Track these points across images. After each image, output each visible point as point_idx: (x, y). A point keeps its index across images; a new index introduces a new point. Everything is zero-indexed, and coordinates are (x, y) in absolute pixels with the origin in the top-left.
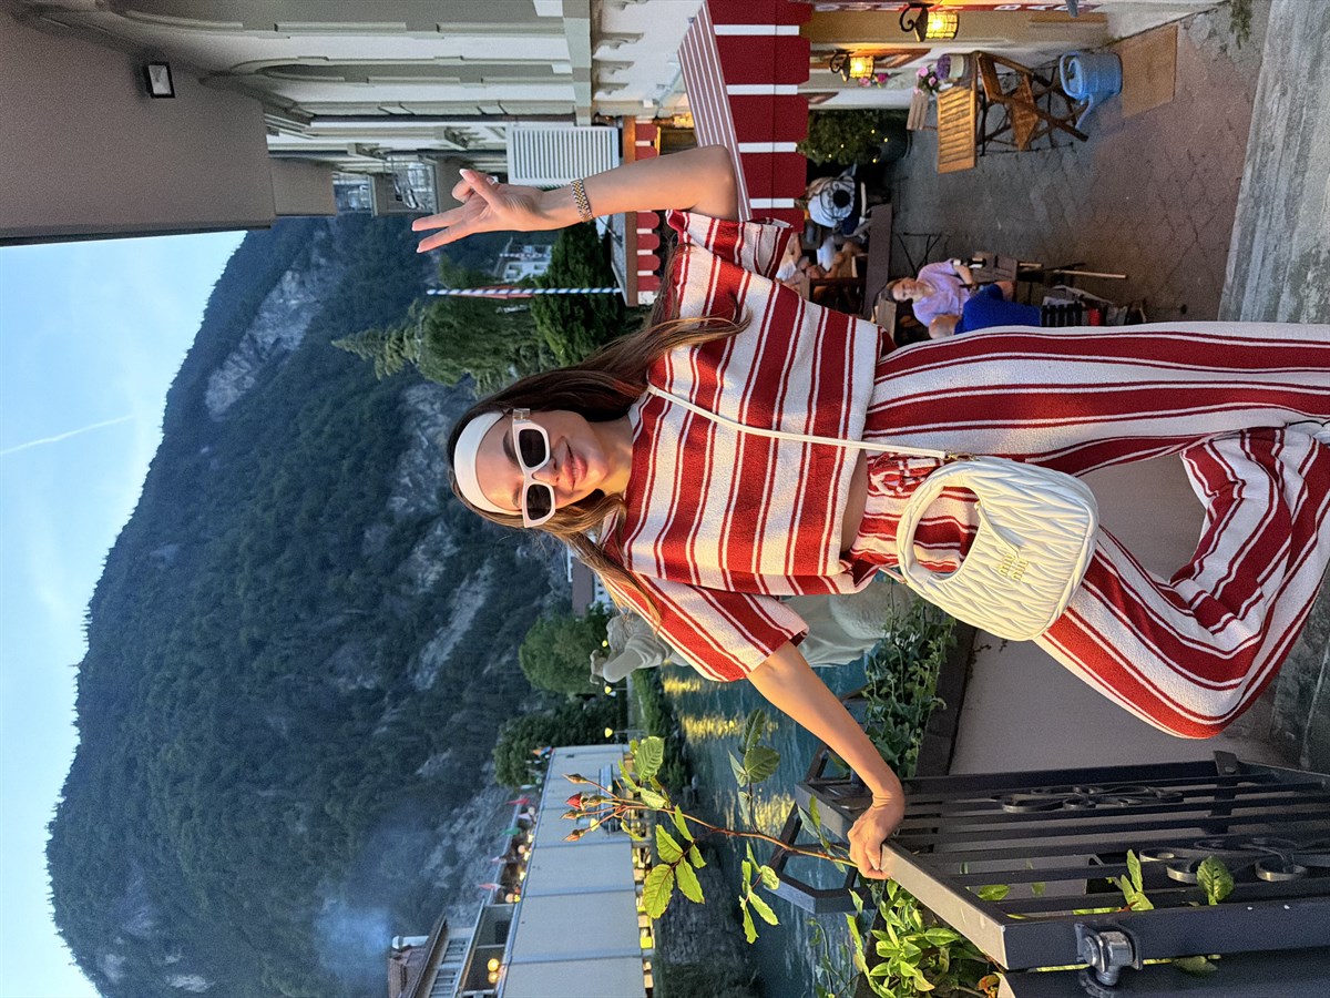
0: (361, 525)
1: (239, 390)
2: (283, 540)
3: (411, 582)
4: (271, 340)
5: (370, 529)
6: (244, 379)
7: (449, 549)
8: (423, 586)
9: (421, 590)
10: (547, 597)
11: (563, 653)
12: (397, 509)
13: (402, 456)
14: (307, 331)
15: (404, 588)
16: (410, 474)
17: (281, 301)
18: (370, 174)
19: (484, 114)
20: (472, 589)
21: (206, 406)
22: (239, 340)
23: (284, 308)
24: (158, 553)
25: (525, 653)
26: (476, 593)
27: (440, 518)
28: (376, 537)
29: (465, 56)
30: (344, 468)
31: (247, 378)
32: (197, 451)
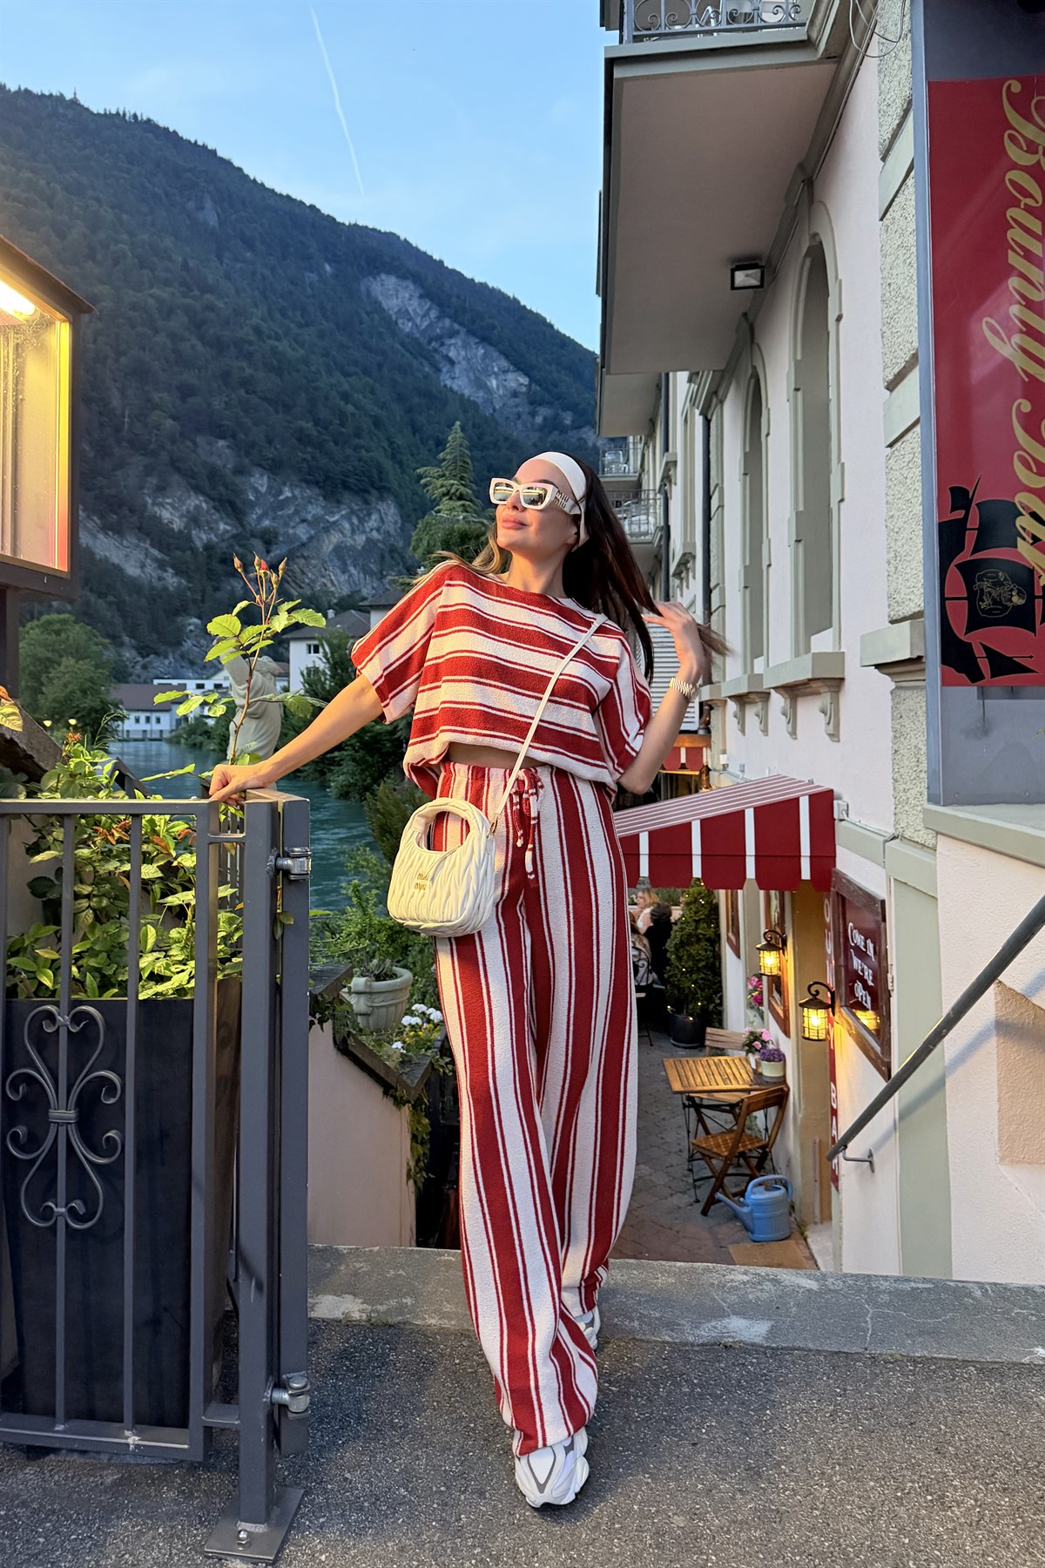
0: (234, 436)
1: (396, 313)
2: (219, 346)
3: (161, 489)
4: (452, 354)
5: (228, 447)
6: (409, 320)
7: (200, 538)
8: (154, 504)
9: (150, 501)
10: (134, 653)
11: (62, 668)
12: (252, 479)
13: (317, 491)
14: (463, 395)
15: (154, 480)
16: (294, 497)
17: (496, 369)
18: (640, 475)
19: (711, 592)
20: (149, 561)
21: (378, 273)
22: (454, 319)
23: (488, 373)
24: (208, 204)
25: (64, 622)
26: (143, 566)
27: (240, 530)
28: (221, 453)
29: (771, 569)
30: (302, 423)
31: (410, 324)
32: (327, 260)
